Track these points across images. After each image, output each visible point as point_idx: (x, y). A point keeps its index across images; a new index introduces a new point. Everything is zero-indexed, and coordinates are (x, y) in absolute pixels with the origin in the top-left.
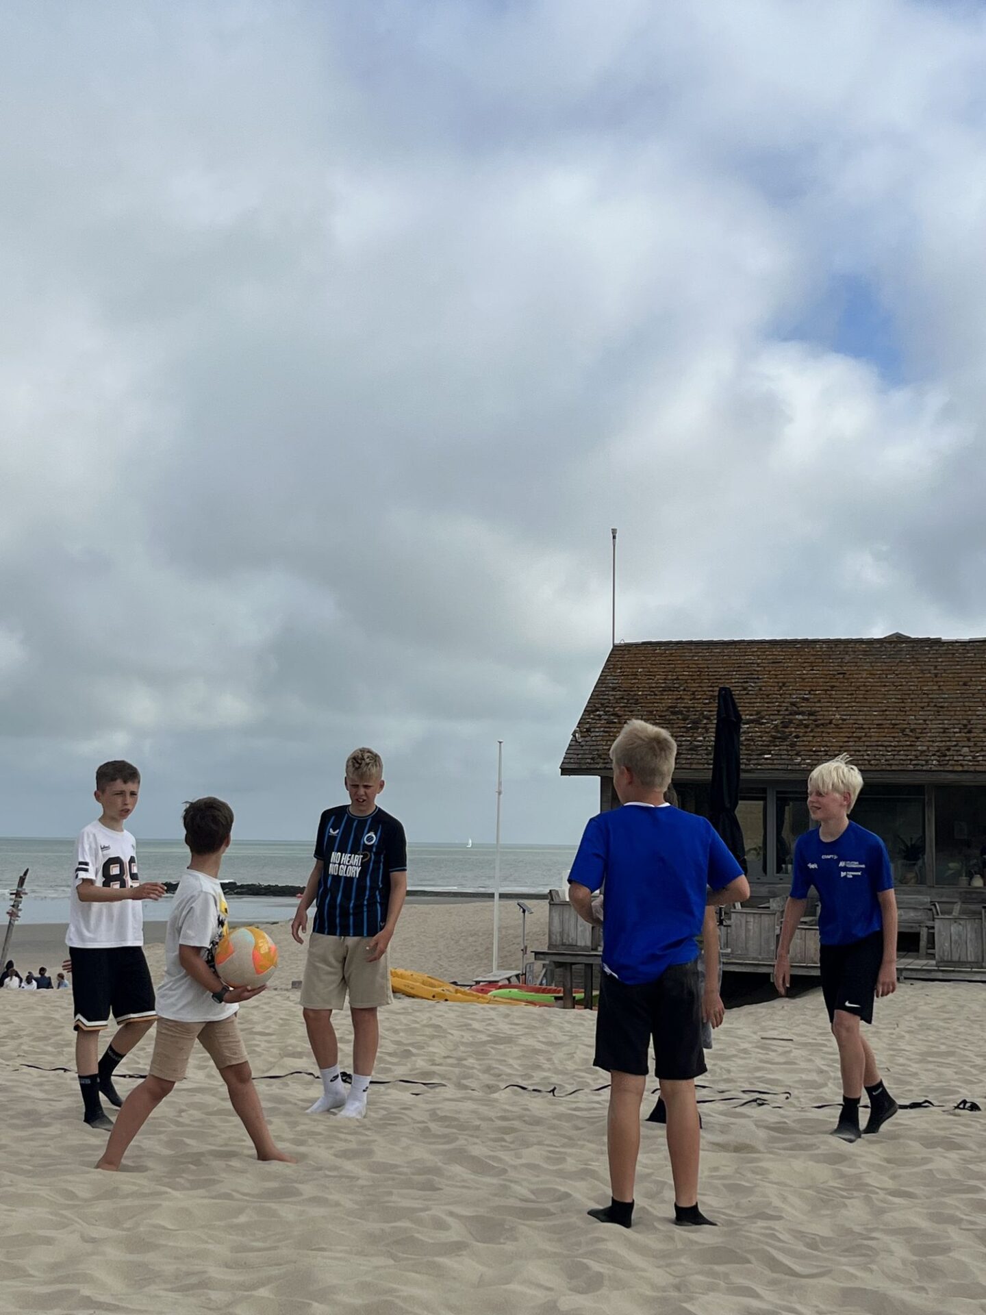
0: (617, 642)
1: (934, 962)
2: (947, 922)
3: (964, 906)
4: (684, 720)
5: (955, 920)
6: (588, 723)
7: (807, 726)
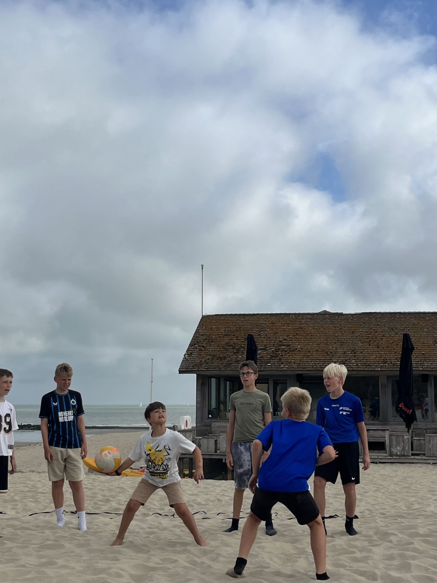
0: (204, 314)
4: (233, 349)
6: (191, 350)
7: (286, 351)
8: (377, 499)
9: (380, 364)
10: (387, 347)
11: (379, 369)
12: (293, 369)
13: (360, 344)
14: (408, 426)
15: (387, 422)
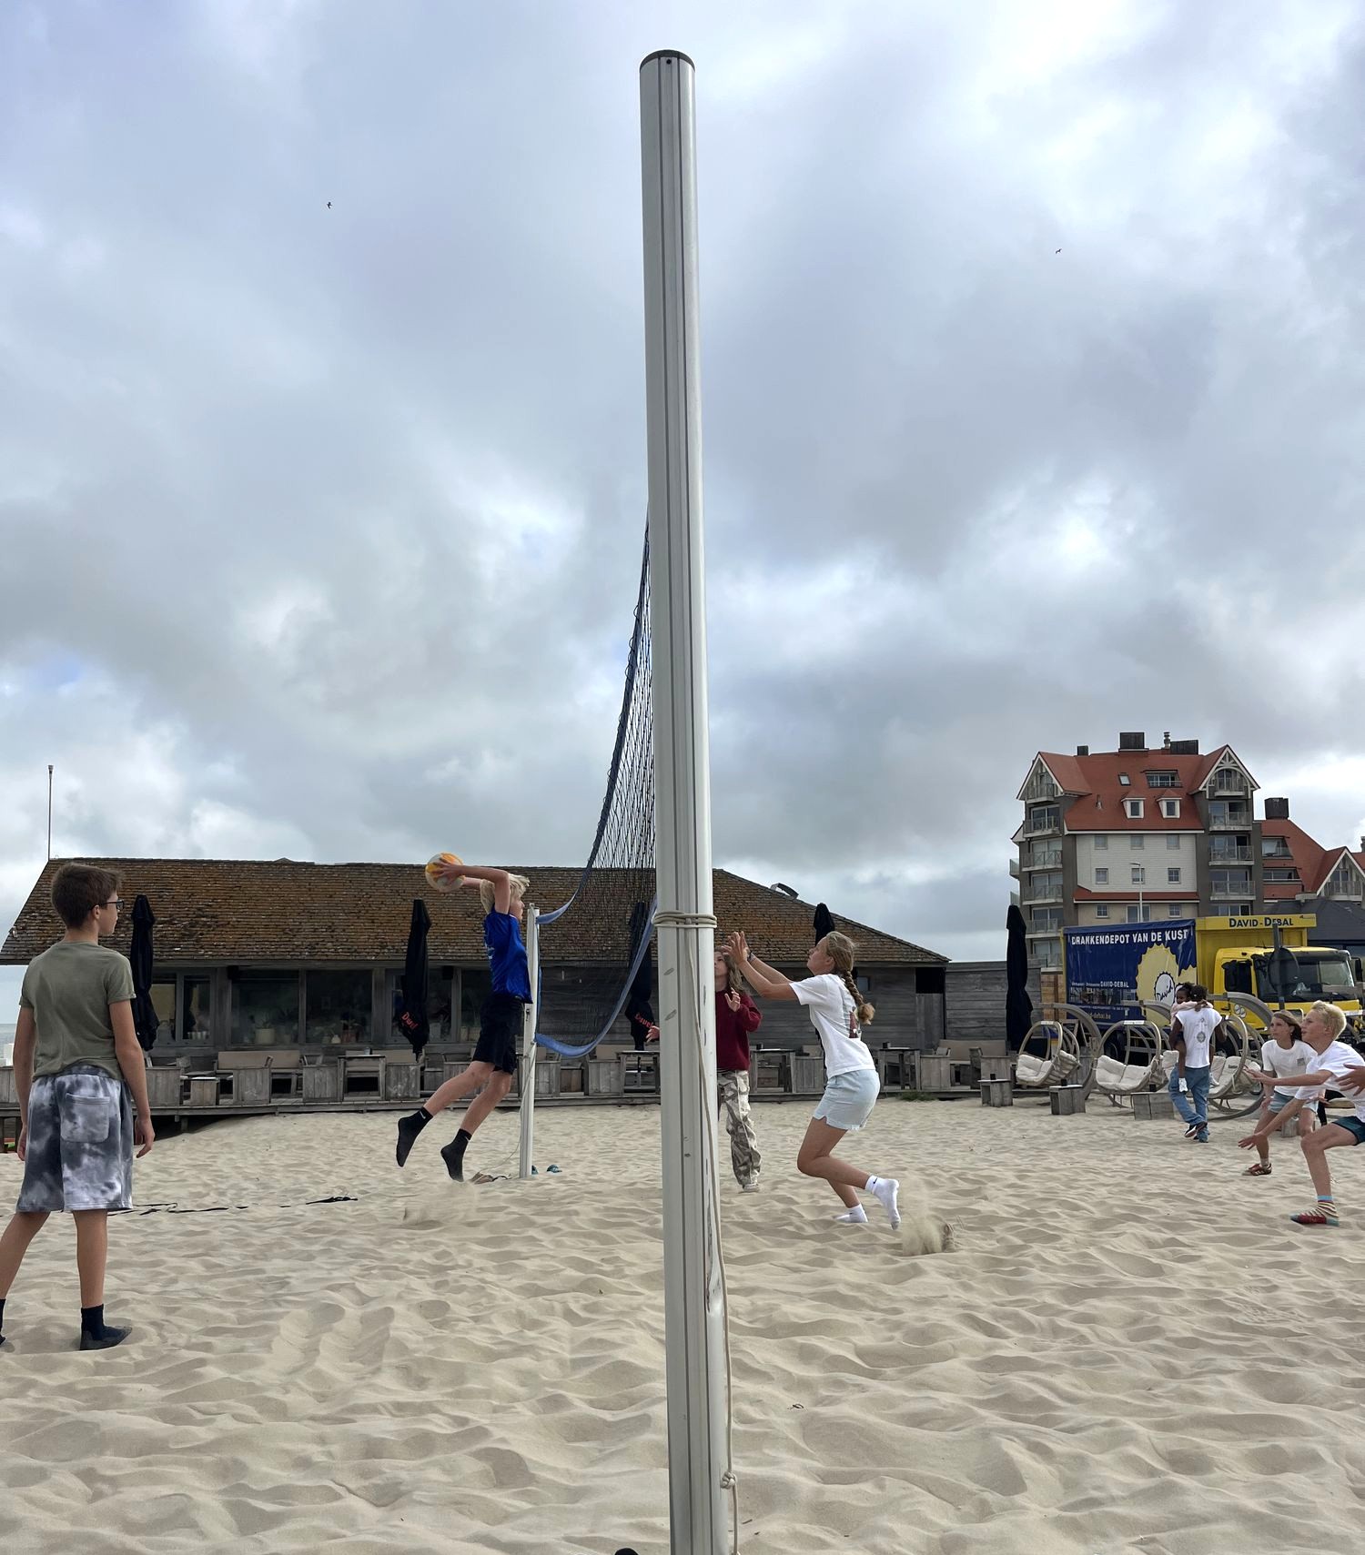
0: (52, 857)
1: (302, 1100)
2: (311, 1070)
3: (327, 1057)
5: (318, 1068)
6: (24, 922)
7: (210, 926)
8: (356, 1169)
9: (376, 951)
10: (389, 922)
11: (373, 958)
12: (222, 957)
13: (342, 916)
14: (417, 1051)
15: (384, 1046)
